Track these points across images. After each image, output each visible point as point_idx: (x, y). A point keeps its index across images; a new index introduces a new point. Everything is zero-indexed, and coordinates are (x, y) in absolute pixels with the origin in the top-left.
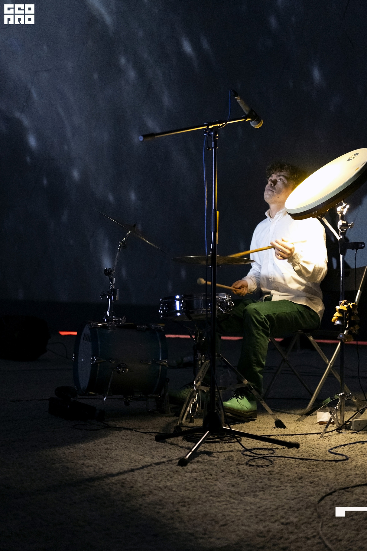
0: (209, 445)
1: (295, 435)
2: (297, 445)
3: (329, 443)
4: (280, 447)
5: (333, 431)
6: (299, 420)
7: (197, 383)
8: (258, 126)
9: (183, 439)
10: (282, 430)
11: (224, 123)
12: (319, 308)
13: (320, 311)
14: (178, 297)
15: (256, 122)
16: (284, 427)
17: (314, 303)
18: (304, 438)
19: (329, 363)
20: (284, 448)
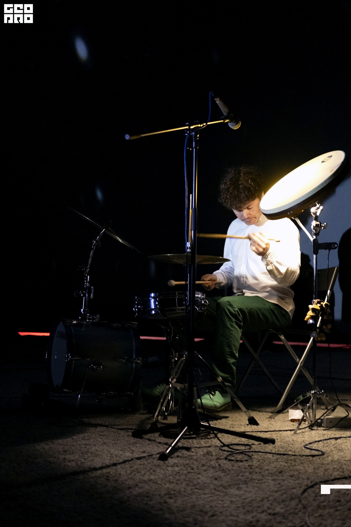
0: (186, 441)
1: (269, 431)
2: (272, 441)
3: (303, 439)
4: (256, 443)
5: (305, 428)
6: (271, 417)
7: (172, 380)
8: (236, 127)
9: (160, 435)
10: (255, 427)
11: (205, 124)
12: (290, 308)
13: (291, 310)
14: (152, 295)
15: (234, 124)
16: (257, 424)
17: (286, 303)
18: (278, 435)
19: (299, 361)
20: (260, 444)
